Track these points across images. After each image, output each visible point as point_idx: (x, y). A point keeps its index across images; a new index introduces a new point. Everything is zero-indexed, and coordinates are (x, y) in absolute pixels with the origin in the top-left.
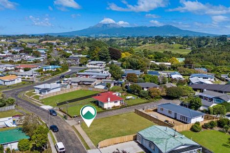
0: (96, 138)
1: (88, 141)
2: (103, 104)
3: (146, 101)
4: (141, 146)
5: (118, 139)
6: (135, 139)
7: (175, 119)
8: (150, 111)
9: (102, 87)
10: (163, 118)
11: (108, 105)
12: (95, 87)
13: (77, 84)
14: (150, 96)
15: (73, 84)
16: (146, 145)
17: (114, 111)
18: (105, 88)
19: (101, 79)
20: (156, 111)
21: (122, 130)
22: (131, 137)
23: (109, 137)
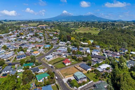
0: (64, 75)
1: (62, 76)
2: (65, 64)
3: (77, 62)
4: (74, 77)
5: (69, 76)
6: (73, 76)
7: (84, 69)
8: (78, 66)
9: (65, 57)
10: (81, 69)
11: (67, 64)
12: (63, 56)
13: (57, 55)
14: (79, 61)
15: (56, 55)
16: (76, 77)
17: (68, 67)
18: (66, 57)
19: (64, 52)
20: (79, 66)
21: (70, 73)
22: (72, 75)
23: (67, 75)
